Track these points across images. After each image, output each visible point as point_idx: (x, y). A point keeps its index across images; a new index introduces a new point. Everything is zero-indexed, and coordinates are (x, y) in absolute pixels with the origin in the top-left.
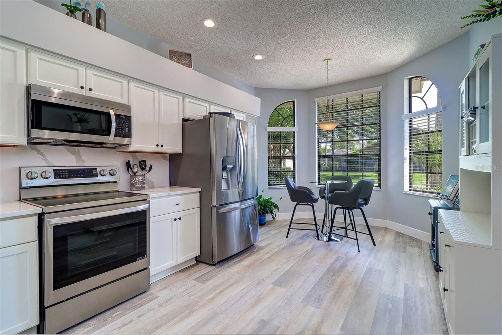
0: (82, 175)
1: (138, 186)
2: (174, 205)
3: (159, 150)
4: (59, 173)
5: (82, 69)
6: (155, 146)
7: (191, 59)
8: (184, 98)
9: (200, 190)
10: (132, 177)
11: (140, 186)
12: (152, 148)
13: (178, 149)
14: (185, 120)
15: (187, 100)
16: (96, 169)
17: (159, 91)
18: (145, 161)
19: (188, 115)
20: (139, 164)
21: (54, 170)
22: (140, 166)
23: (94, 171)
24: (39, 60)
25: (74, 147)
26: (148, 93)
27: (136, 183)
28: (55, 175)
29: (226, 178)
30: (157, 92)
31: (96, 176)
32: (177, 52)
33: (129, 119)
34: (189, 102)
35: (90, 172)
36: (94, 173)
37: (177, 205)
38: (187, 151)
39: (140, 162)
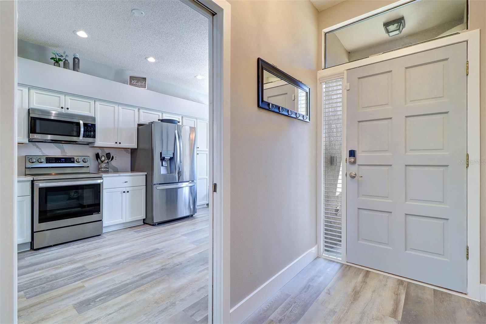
0: (64, 162)
1: (103, 170)
2: (123, 183)
3: (118, 145)
4: (49, 160)
5: (62, 97)
6: (114, 143)
7: (146, 82)
8: (139, 110)
9: (146, 173)
10: (99, 164)
11: (104, 170)
12: (112, 144)
13: (135, 146)
14: (139, 125)
15: (141, 111)
16: (74, 158)
17: (118, 106)
18: (110, 153)
19: (142, 122)
20: (106, 155)
21: (46, 158)
22: (107, 157)
23: (72, 159)
24: (36, 94)
25: (60, 144)
26: (109, 108)
27: (101, 168)
28: (46, 161)
29: (166, 165)
30: (116, 107)
31: (73, 162)
32: (136, 77)
33: (94, 126)
34: (143, 112)
35: (69, 160)
36: (72, 160)
37: (125, 182)
38: (140, 147)
39: (107, 154)
